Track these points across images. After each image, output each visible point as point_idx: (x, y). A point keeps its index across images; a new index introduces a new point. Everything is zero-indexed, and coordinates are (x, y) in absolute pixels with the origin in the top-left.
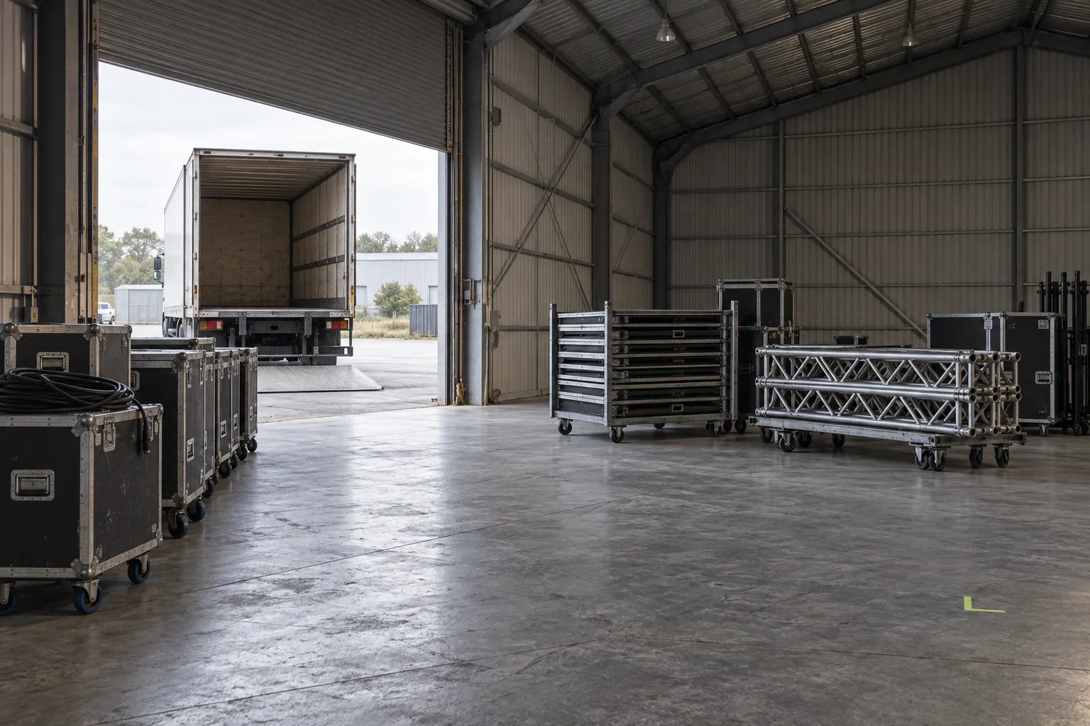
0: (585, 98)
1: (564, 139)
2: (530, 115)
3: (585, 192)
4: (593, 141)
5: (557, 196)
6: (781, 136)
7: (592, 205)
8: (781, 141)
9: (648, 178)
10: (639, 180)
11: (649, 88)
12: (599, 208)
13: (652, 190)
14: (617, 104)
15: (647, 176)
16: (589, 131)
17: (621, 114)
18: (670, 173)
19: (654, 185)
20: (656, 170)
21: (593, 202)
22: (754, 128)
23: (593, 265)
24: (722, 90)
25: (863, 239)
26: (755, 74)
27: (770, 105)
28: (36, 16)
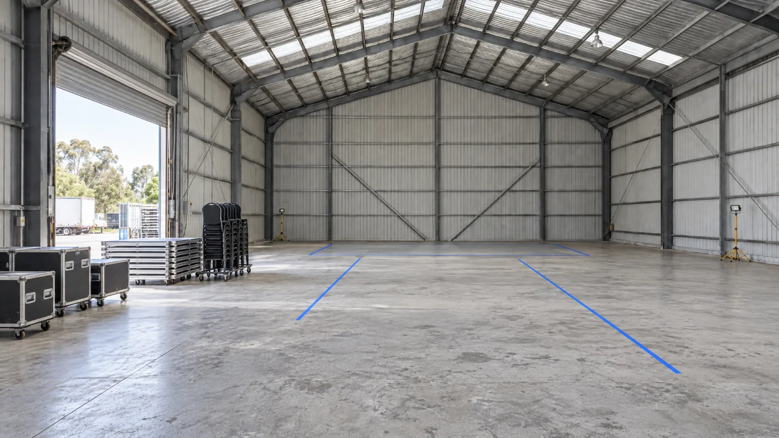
0: (227, 92)
1: (217, 118)
2: (201, 106)
3: (227, 143)
4: (232, 117)
5: (214, 147)
6: (330, 117)
7: (231, 152)
8: (330, 120)
9: (263, 137)
10: (258, 138)
11: (261, 88)
12: (235, 152)
13: (264, 143)
14: (245, 95)
15: (262, 135)
16: (230, 112)
17: (247, 101)
18: (273, 134)
19: (265, 140)
20: (266, 131)
21: (232, 149)
22: (316, 111)
23: (231, 182)
24: (300, 91)
25: (362, 169)
26: (317, 83)
27: (324, 100)
28: (23, 51)
